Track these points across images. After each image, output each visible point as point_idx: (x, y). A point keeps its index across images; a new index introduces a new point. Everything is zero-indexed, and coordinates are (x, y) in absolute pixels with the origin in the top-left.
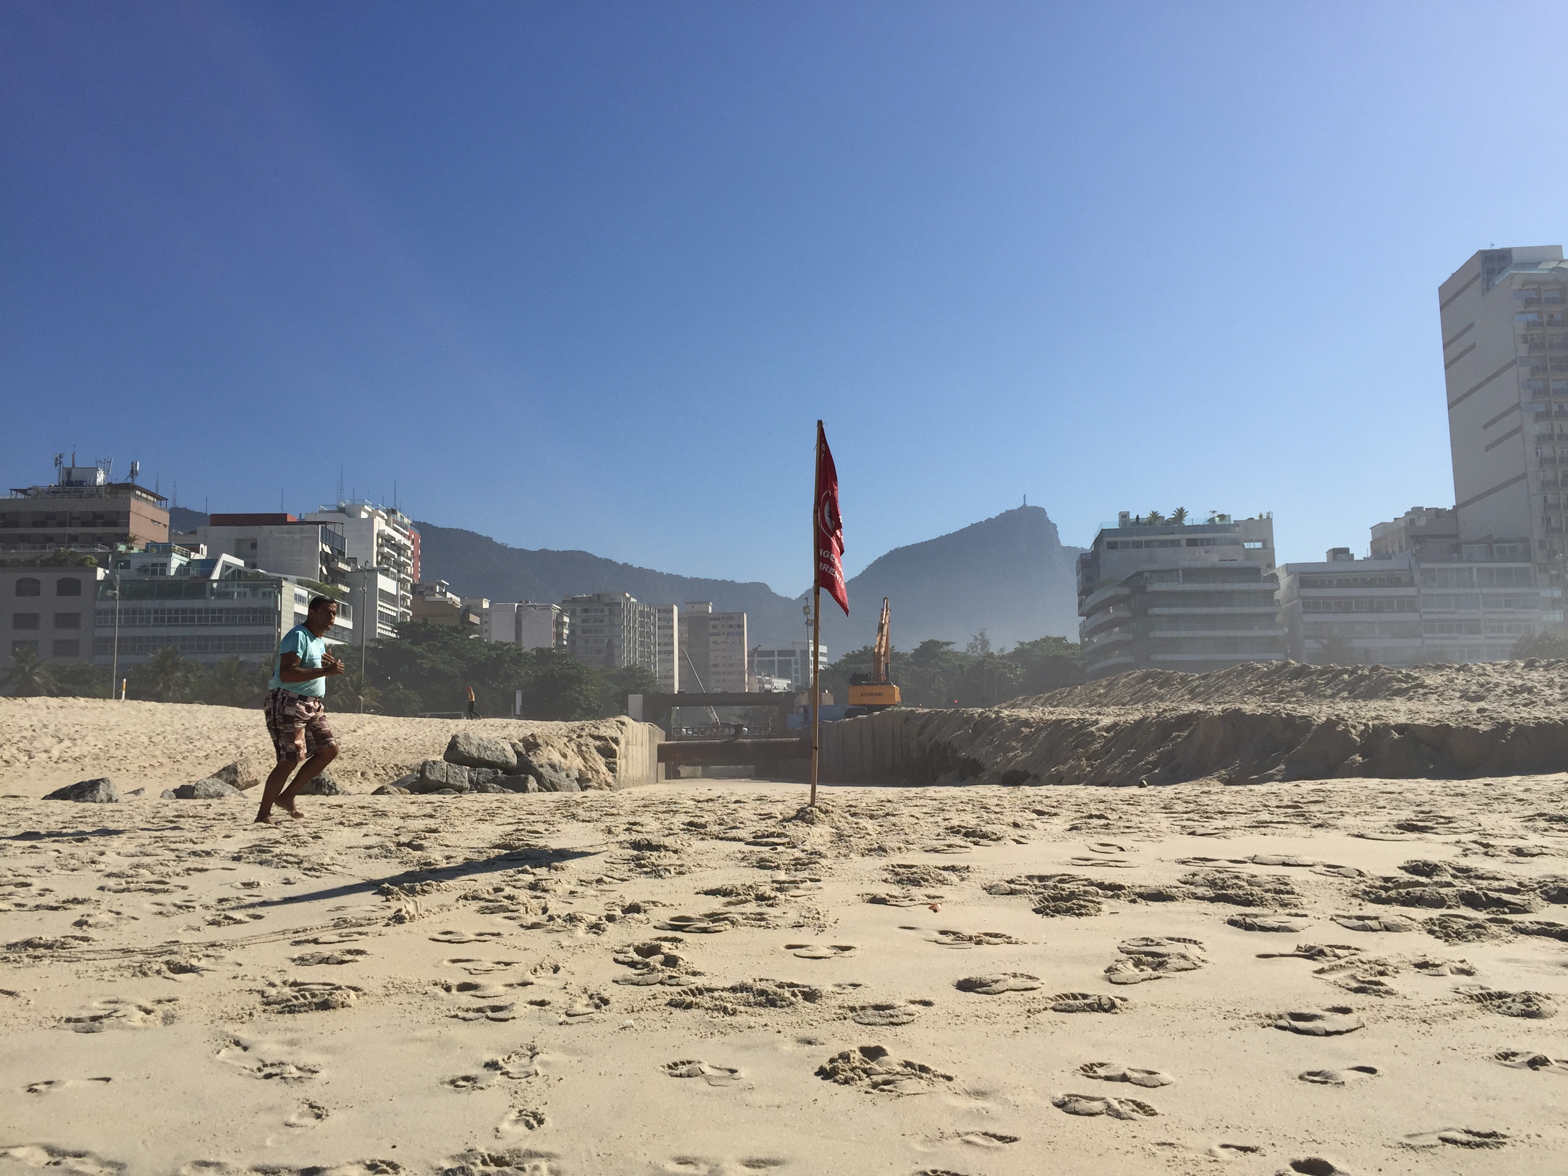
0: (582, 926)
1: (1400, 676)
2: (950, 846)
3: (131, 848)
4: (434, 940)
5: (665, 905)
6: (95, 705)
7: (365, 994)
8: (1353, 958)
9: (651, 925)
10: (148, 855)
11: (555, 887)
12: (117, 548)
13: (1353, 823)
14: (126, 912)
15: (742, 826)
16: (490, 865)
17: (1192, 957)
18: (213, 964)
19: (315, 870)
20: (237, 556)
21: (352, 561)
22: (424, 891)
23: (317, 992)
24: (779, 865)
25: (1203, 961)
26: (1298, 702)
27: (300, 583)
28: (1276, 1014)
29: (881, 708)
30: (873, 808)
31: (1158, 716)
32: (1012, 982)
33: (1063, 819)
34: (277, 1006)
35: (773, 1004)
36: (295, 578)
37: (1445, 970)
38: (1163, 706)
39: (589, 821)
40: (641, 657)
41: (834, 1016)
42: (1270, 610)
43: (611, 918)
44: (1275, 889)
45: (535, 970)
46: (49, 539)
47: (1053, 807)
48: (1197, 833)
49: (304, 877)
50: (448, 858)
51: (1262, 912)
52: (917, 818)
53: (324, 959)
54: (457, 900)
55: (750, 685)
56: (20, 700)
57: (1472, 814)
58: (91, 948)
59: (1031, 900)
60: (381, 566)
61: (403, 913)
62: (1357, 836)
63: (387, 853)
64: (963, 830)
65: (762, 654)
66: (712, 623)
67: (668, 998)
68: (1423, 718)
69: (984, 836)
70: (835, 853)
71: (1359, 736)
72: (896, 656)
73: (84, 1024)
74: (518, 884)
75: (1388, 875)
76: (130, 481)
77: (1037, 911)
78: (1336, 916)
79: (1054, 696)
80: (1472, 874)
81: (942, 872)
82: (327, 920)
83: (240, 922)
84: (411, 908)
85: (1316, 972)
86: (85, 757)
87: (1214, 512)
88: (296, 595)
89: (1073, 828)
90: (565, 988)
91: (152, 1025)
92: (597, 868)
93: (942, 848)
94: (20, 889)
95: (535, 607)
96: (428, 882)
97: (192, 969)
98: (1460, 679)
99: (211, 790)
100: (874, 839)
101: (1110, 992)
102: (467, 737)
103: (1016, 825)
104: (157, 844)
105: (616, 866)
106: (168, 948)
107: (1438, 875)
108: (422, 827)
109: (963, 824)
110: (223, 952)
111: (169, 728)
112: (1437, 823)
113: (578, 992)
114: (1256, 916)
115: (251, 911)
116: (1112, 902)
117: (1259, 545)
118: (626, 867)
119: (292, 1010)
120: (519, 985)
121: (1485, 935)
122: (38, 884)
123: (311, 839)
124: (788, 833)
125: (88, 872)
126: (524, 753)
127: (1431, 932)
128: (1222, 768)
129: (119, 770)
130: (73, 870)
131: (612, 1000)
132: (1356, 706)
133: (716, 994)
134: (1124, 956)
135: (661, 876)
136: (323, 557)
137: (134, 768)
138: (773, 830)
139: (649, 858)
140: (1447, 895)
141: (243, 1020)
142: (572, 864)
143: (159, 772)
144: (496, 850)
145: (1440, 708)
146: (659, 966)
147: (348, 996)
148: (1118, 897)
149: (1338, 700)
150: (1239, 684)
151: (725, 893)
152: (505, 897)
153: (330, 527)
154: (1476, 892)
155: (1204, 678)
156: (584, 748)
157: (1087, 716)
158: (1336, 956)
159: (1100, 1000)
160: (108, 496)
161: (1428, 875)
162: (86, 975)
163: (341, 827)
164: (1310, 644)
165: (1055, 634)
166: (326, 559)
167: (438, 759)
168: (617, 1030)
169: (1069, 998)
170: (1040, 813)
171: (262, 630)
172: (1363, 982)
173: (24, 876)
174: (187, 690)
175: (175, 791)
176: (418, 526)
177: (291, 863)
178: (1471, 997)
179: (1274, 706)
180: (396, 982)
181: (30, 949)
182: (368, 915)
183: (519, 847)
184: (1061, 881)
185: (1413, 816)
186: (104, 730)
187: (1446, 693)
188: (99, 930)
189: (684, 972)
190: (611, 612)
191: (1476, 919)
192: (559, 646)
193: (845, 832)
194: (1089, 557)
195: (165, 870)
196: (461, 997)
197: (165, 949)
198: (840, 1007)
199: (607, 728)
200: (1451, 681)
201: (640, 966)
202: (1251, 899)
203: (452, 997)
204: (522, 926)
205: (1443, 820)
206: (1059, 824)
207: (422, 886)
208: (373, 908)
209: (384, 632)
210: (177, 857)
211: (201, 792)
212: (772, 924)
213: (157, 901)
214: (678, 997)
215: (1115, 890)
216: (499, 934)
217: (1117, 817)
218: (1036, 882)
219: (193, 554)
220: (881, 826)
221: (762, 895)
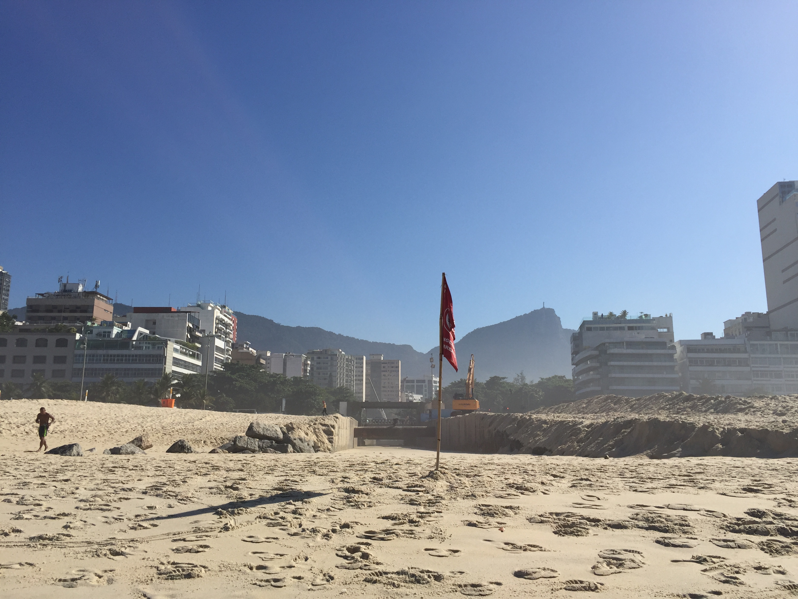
0: (320, 535)
1: (741, 401)
2: (509, 495)
3: (92, 486)
4: (244, 541)
5: (362, 524)
6: (72, 404)
7: (209, 570)
8: (722, 563)
9: (355, 535)
10: (100, 490)
11: (306, 513)
12: (87, 323)
13: (720, 487)
14: (90, 521)
15: (401, 480)
16: (272, 499)
17: (637, 561)
18: (133, 551)
19: (184, 500)
20: (146, 328)
21: (203, 331)
22: (239, 513)
23: (185, 568)
24: (420, 503)
25: (643, 563)
26: (688, 414)
27: (177, 342)
28: (682, 594)
29: (470, 411)
30: (468, 471)
31: (614, 421)
32: (543, 573)
33: (568, 480)
34: (165, 575)
35: (418, 582)
36: (174, 339)
37: (771, 571)
38: (617, 414)
39: (322, 475)
40: (346, 382)
41: (450, 590)
42: (671, 364)
43: (334, 531)
44: (680, 524)
45: (296, 559)
46: (54, 318)
47: (562, 472)
48: (638, 490)
49: (179, 504)
50: (251, 495)
51: (673, 536)
52: (491, 478)
53: (188, 550)
54: (256, 519)
55: (402, 398)
56: (35, 401)
57: (782, 482)
58: (71, 541)
59: (552, 526)
60: (217, 334)
61: (229, 525)
62: (722, 494)
63: (220, 492)
64: (516, 486)
65: (408, 381)
66: (383, 365)
67: (364, 577)
68: (754, 425)
69: (526, 489)
70: (449, 497)
71: (720, 434)
72: (477, 384)
73: (68, 583)
74: (287, 510)
75: (739, 517)
76: (95, 290)
77: (555, 533)
78: (712, 539)
79: (559, 407)
80: (783, 517)
81: (505, 509)
82: (190, 528)
83: (146, 528)
84: (232, 522)
85: (702, 571)
86: (66, 431)
87: (642, 313)
88: (174, 348)
89: (573, 486)
90: (311, 570)
91: (102, 584)
92: (327, 503)
93: (505, 495)
94: (36, 507)
95: (293, 355)
96: (241, 508)
97: (122, 554)
98: (773, 404)
99: (129, 450)
100: (469, 490)
101: (594, 580)
102: (258, 424)
103: (543, 483)
104: (105, 484)
105: (336, 501)
106: (110, 542)
107: (765, 517)
108: (238, 477)
109: (516, 482)
110: (138, 544)
111: (108, 416)
112: (764, 488)
113: (317, 572)
114: (670, 538)
115: (152, 522)
116: (594, 528)
117: (665, 330)
118: (342, 502)
119: (172, 578)
120: (288, 567)
121: (791, 551)
122: (45, 505)
123: (181, 483)
124: (425, 485)
125: (70, 498)
126: (286, 432)
127: (762, 549)
128: (648, 449)
129: (83, 438)
130: (63, 497)
131: (336, 577)
132: (718, 417)
133: (389, 576)
134: (601, 560)
135: (360, 508)
136: (189, 329)
137: (90, 437)
138: (417, 483)
139: (353, 497)
140: (770, 529)
141: (148, 583)
142: (314, 500)
143: (103, 439)
144: (276, 491)
145: (762, 419)
146: (359, 559)
147: (201, 571)
148: (598, 526)
149: (708, 413)
150: (656, 404)
151: (393, 518)
152: (280, 518)
153: (192, 314)
154: (786, 527)
155: (638, 400)
156: (317, 430)
157: (577, 419)
158: (713, 562)
159: (589, 584)
160: (84, 297)
161: (760, 517)
162: (69, 555)
163: (197, 475)
164: (693, 382)
165: (560, 374)
166: (190, 330)
167: (243, 435)
168: (338, 594)
169: (573, 583)
170: (555, 476)
171: (157, 366)
172: (728, 577)
173: (38, 500)
174: (118, 396)
175: (110, 450)
176: (236, 314)
177: (172, 496)
178: (785, 587)
179: (675, 417)
180: (225, 564)
181: (41, 540)
182: (211, 526)
183: (287, 490)
184: (568, 516)
185: (750, 483)
186: (76, 417)
187: (765, 411)
188: (76, 530)
189: (372, 562)
190: (332, 359)
191: (785, 542)
192: (305, 376)
193: (454, 485)
194: (577, 335)
195: (109, 498)
196: (258, 573)
197: (109, 542)
198: (453, 585)
199: (329, 420)
200: (768, 404)
201: (349, 559)
202: (667, 529)
203: (253, 573)
204: (289, 534)
205: (767, 486)
206: (565, 483)
207: (238, 510)
208: (213, 522)
209: (217, 368)
210: (115, 491)
211: (124, 451)
212: (417, 537)
213: (105, 515)
214: (369, 577)
215: (596, 522)
216: (277, 538)
217: (595, 480)
218: (555, 517)
219: (124, 327)
220: (473, 482)
221: (412, 520)
